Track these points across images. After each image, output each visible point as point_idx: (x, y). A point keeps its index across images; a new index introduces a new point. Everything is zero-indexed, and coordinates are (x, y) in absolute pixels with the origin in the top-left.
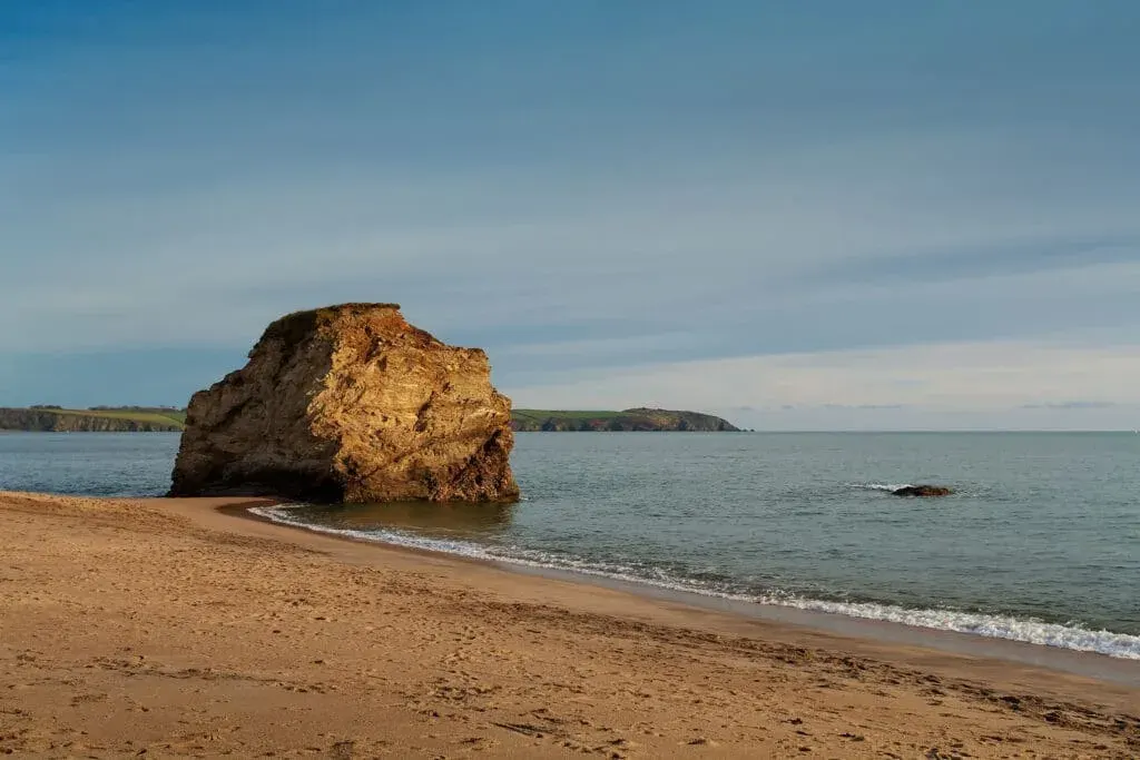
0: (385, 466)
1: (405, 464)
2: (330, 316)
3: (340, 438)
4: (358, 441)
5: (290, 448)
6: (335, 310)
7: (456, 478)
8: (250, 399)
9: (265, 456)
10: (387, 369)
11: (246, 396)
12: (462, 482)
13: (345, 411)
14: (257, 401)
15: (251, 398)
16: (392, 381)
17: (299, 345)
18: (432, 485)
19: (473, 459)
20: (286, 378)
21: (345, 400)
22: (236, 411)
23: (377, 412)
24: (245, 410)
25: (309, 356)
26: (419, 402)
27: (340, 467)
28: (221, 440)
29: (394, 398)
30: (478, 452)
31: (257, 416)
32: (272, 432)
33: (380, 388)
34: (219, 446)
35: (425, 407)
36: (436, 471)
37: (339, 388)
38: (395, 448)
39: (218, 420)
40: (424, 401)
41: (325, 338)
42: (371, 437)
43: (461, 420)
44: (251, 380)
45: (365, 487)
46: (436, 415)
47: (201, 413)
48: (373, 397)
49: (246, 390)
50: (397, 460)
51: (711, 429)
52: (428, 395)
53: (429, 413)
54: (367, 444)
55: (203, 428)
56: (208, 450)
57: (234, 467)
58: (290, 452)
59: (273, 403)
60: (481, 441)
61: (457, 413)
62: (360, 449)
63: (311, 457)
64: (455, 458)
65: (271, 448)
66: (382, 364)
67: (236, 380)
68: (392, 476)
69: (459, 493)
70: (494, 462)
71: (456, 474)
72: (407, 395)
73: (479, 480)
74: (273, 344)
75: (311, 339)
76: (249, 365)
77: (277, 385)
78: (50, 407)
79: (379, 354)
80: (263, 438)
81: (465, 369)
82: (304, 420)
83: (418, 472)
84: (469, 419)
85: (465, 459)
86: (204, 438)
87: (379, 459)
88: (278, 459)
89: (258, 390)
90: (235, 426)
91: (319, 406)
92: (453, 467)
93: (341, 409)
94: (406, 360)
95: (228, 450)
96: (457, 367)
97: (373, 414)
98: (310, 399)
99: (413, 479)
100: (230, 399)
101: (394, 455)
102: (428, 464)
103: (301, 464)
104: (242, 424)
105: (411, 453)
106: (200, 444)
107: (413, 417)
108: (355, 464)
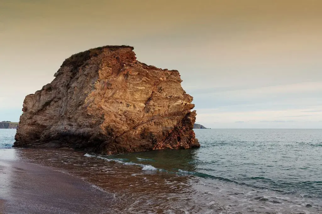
0: (129, 131)
1: (139, 130)
2: (97, 52)
3: (103, 115)
4: (113, 117)
5: (76, 122)
6: (100, 49)
7: (167, 138)
8: (54, 98)
9: (62, 126)
10: (129, 78)
11: (53, 96)
12: (170, 140)
13: (106, 101)
14: (58, 98)
15: (56, 97)
16: (131, 85)
17: (81, 68)
18: (154, 142)
19: (175, 128)
20: (73, 85)
21: (105, 95)
22: (48, 104)
23: (123, 101)
24: (52, 103)
25: (86, 73)
26: (145, 97)
27: (104, 132)
28: (40, 119)
29: (132, 94)
30: (178, 124)
31: (58, 106)
32: (66, 114)
33: (125, 89)
34: (39, 122)
35: (149, 99)
36: (156, 134)
37: (102, 89)
38: (134, 121)
39: (39, 109)
40: (148, 96)
41: (95, 62)
42: (121, 115)
43: (169, 106)
44: (55, 88)
45: (118, 143)
46: (156, 104)
47: (30, 105)
48: (121, 93)
49: (53, 93)
50: (134, 128)
51: (198, 128)
52: (150, 93)
53: (151, 103)
54: (118, 119)
55: (31, 113)
56: (33, 124)
57: (46, 133)
58: (76, 124)
59: (67, 99)
60: (180, 117)
61: (166, 103)
62: (115, 121)
63: (87, 126)
64: (166, 127)
65: (66, 122)
66: (126, 75)
67: (48, 88)
68: (133, 136)
69: (169, 146)
70: (187, 129)
71: (167, 136)
72: (139, 93)
73: (179, 139)
74: (67, 68)
75: (87, 64)
76: (55, 80)
77: (69, 88)
78: (7, 121)
79: (124, 70)
80: (61, 117)
81: (169, 81)
82: (83, 106)
83: (146, 134)
84: (173, 107)
85: (171, 128)
86: (31, 118)
87: (125, 128)
88: (69, 128)
89: (59, 93)
90: (47, 112)
91: (92, 99)
92: (165, 132)
93: (103, 100)
94: (139, 74)
95: (44, 124)
96: (165, 79)
97: (121, 102)
98: (86, 95)
99: (143, 138)
100: (45, 98)
101: (133, 125)
102: (152, 130)
103: (81, 130)
104: (50, 111)
105: (142, 124)
106: (29, 121)
107: (143, 105)
108: (112, 130)
